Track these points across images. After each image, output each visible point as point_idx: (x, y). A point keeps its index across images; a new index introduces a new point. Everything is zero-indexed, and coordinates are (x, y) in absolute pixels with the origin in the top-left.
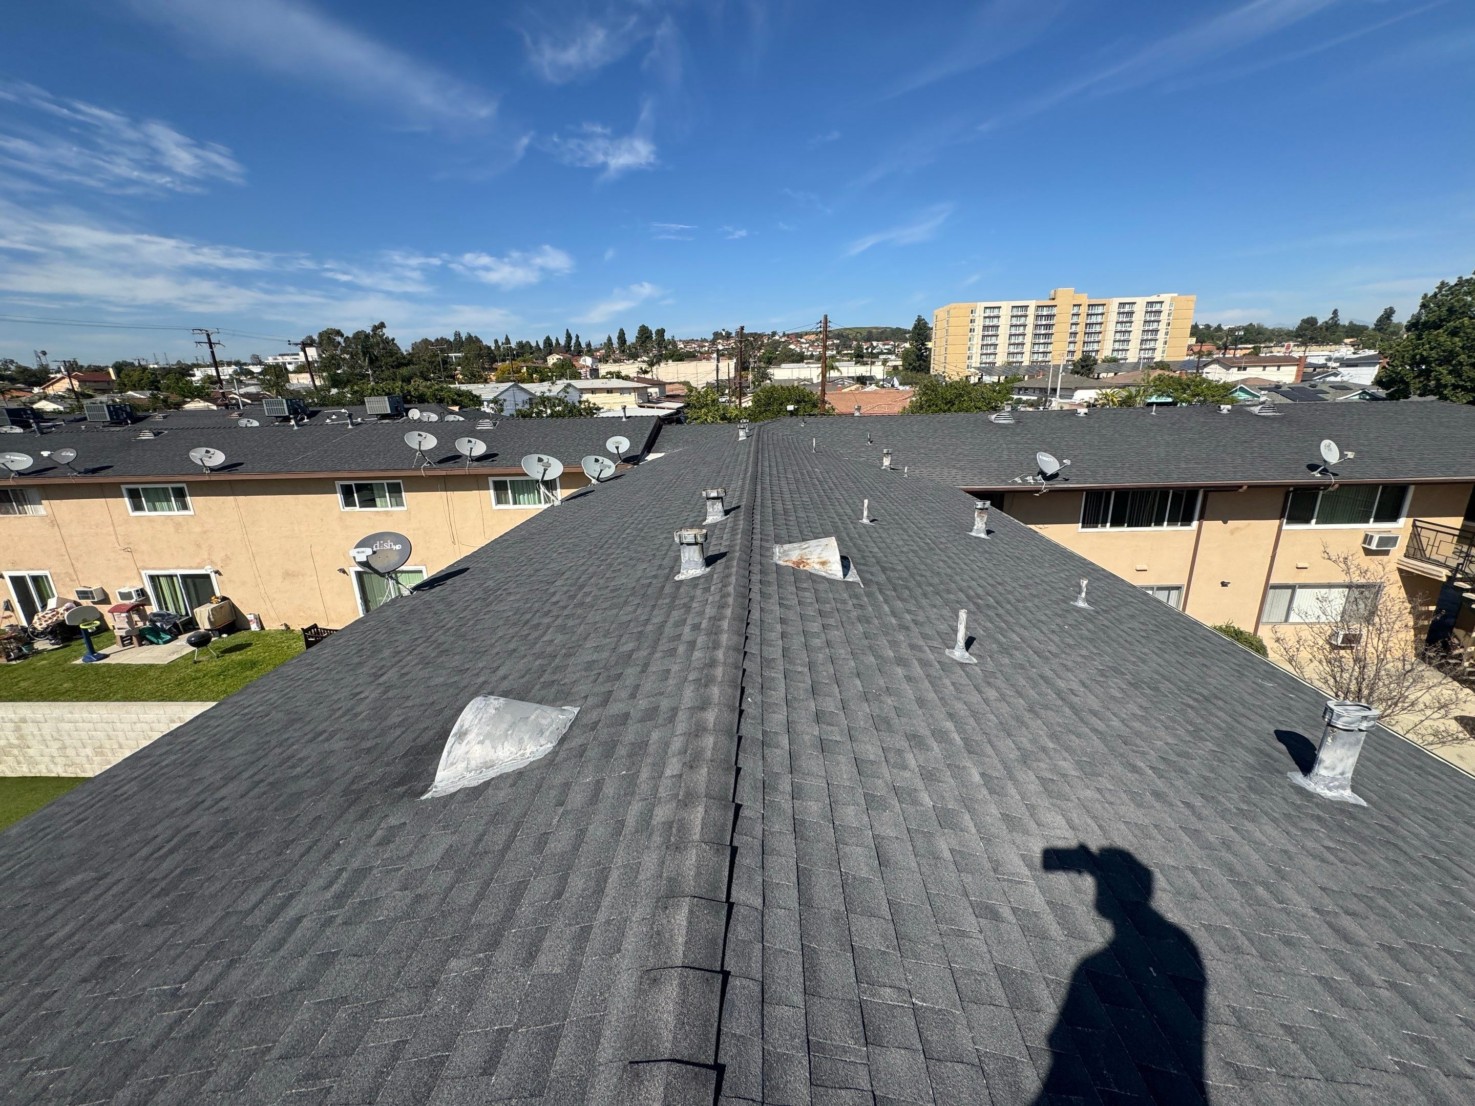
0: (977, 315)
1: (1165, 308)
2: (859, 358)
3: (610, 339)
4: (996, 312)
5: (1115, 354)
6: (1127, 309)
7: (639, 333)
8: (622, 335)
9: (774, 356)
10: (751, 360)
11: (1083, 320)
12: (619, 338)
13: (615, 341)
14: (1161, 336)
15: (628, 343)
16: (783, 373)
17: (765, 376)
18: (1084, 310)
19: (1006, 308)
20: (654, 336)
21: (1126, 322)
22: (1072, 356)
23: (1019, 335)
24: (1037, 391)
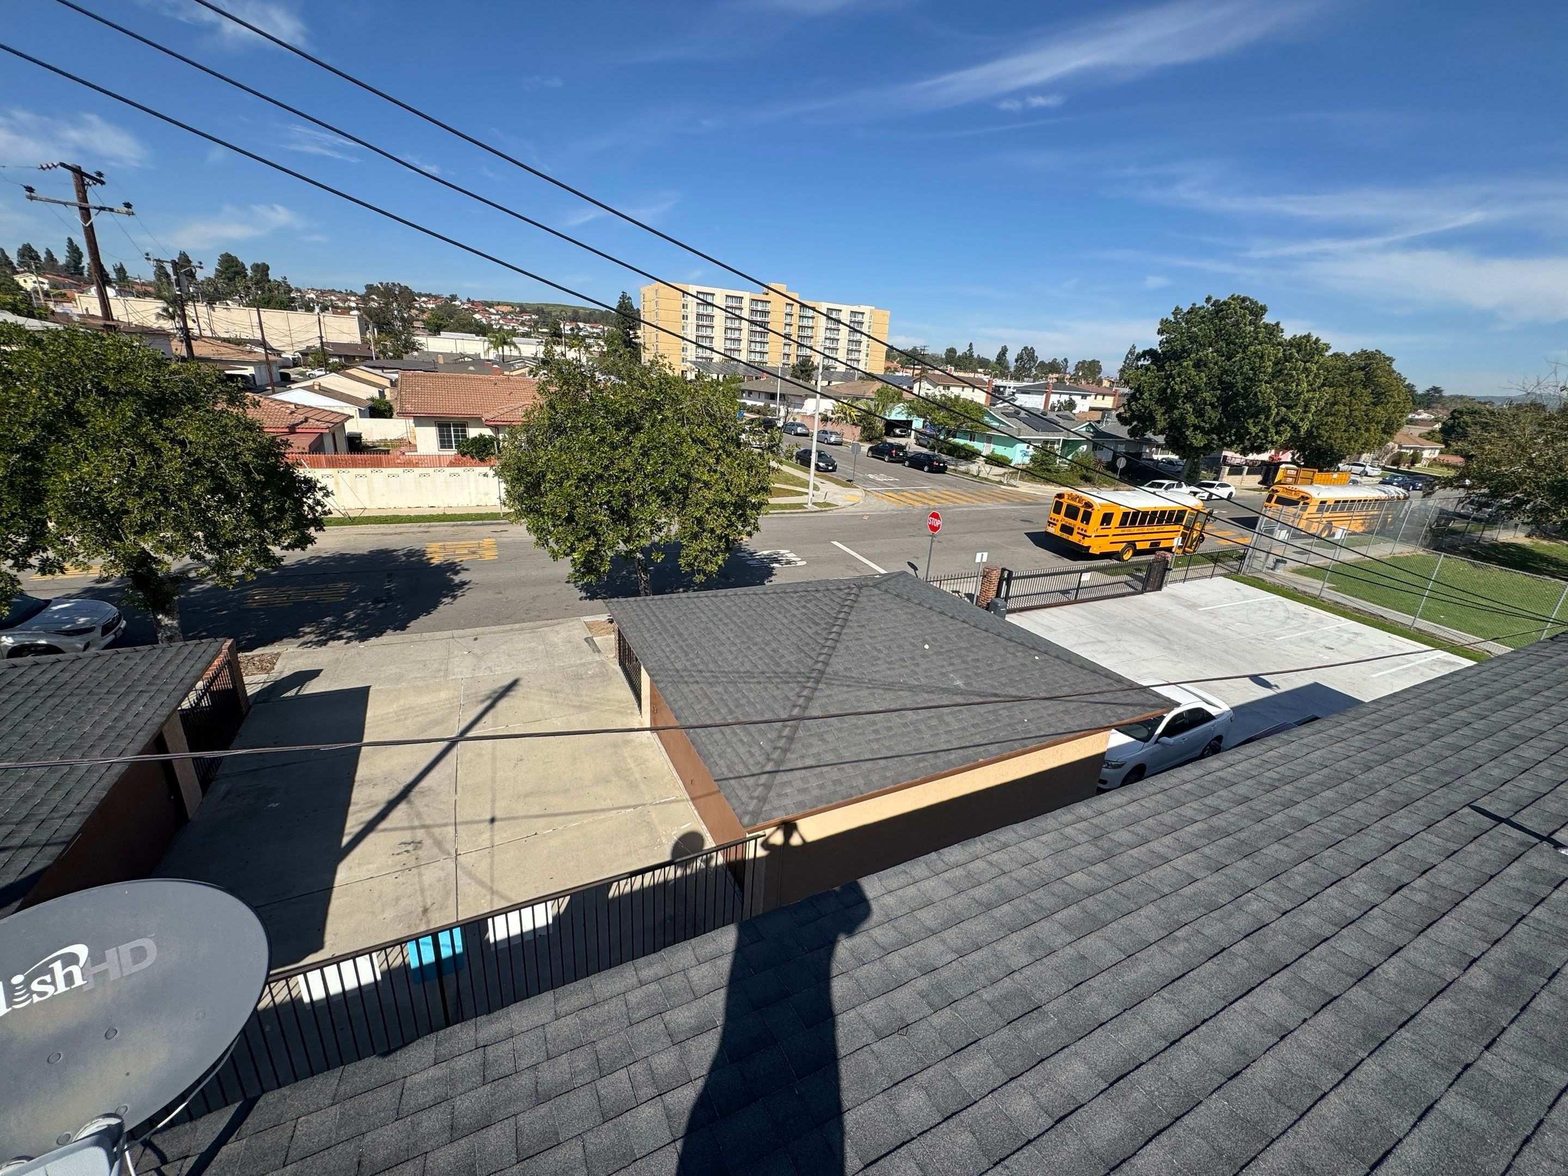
0: (689, 299)
1: (866, 319)
2: (556, 337)
4: (709, 300)
6: (834, 315)
9: (445, 323)
11: (795, 321)
14: (864, 348)
18: (796, 311)
19: (720, 297)
21: (834, 330)
22: (788, 358)
23: (735, 329)
24: (763, 396)
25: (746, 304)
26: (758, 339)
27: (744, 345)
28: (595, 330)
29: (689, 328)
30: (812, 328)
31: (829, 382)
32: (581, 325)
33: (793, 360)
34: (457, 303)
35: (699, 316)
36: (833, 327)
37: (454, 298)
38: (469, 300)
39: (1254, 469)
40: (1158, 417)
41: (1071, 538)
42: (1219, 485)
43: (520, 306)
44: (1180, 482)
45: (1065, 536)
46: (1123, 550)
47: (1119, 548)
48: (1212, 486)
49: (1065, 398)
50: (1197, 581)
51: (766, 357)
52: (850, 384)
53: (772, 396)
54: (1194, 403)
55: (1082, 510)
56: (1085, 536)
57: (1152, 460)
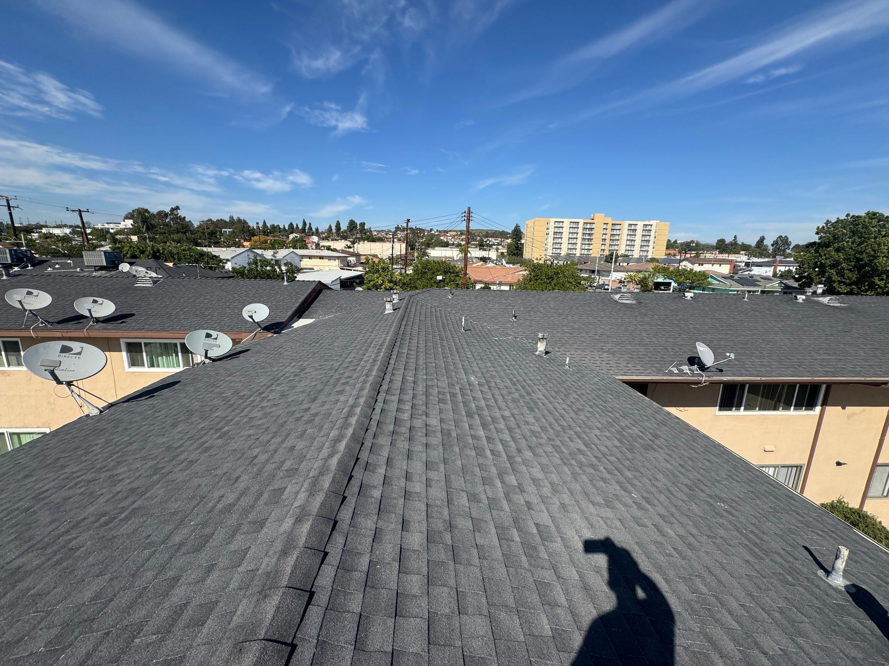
0: (550, 225)
1: (653, 228)
2: (481, 246)
3: (330, 227)
4: (561, 225)
5: (627, 252)
6: (633, 228)
7: (349, 224)
8: (338, 225)
9: (430, 242)
10: (417, 244)
11: (609, 232)
12: (336, 226)
13: (334, 228)
14: (651, 243)
15: (342, 230)
16: (436, 253)
17: (425, 254)
18: (609, 227)
19: (567, 223)
20: (358, 226)
21: (632, 235)
22: (604, 252)
23: (574, 238)
24: (588, 272)
25: (581, 226)
26: (587, 243)
27: (578, 246)
28: (497, 241)
29: (549, 239)
30: (619, 235)
31: (628, 264)
32: (490, 239)
33: (607, 253)
34: (433, 232)
35: (555, 233)
36: (632, 233)
37: (431, 230)
38: (437, 230)
43: (460, 231)
51: (591, 252)
52: (640, 264)
53: (593, 272)
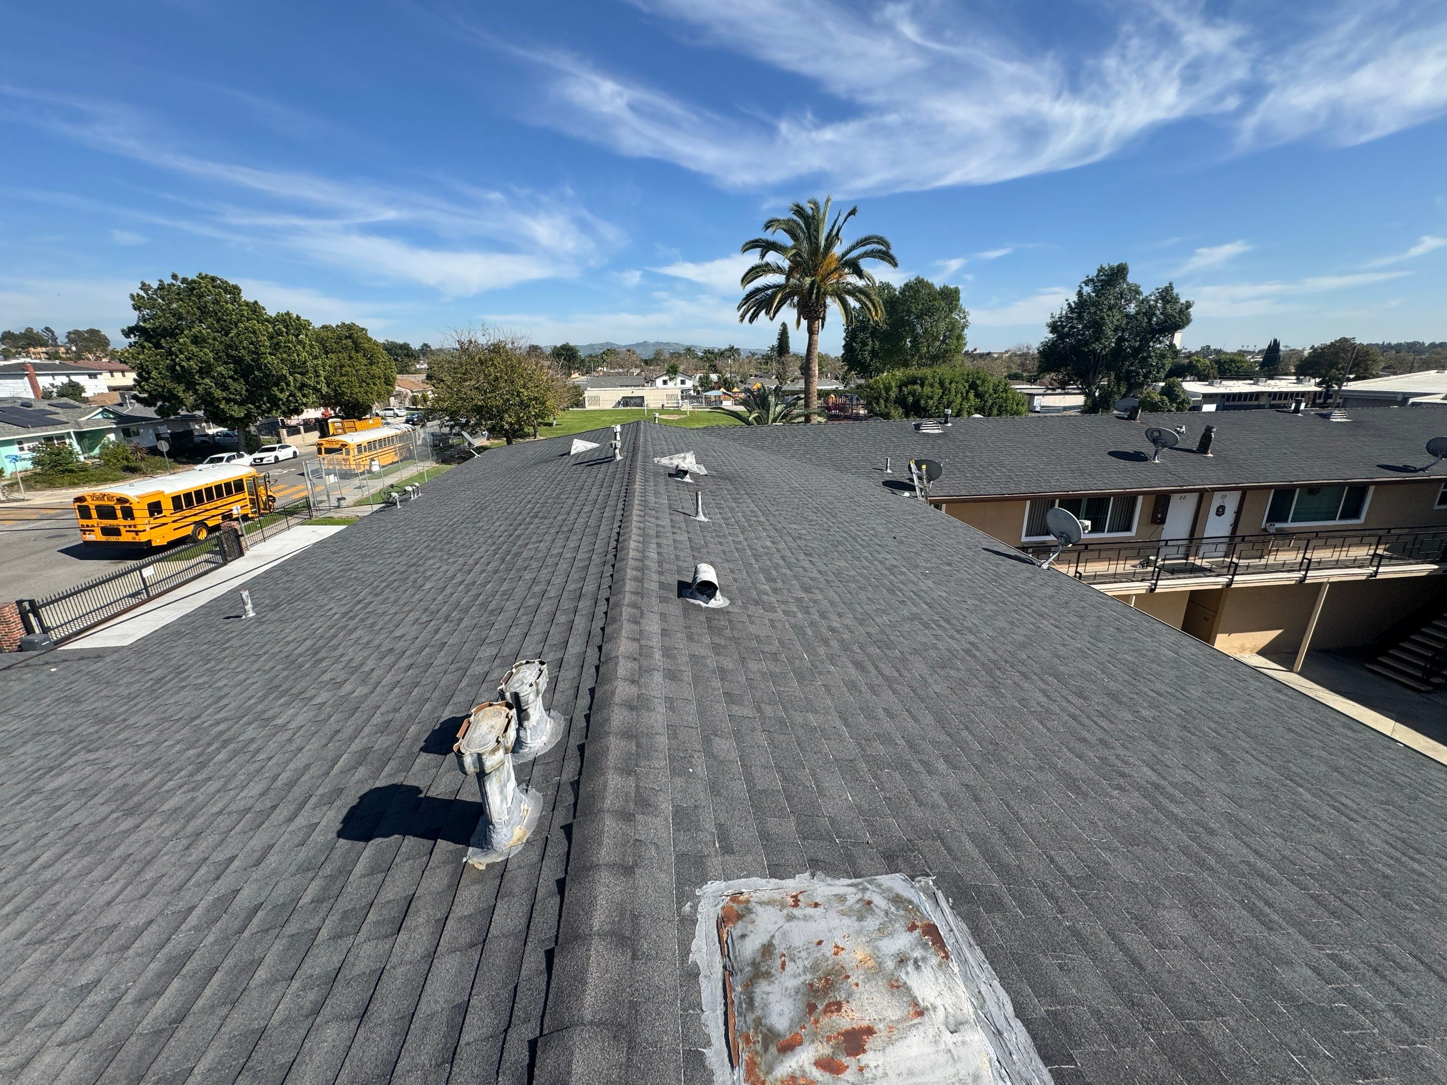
39: (309, 426)
40: (181, 394)
41: (121, 539)
42: (280, 447)
44: (238, 451)
45: (113, 539)
46: (194, 532)
47: (189, 531)
48: (273, 449)
49: (60, 380)
50: (279, 536)
54: (213, 377)
55: (118, 507)
56: (137, 532)
57: (207, 435)
